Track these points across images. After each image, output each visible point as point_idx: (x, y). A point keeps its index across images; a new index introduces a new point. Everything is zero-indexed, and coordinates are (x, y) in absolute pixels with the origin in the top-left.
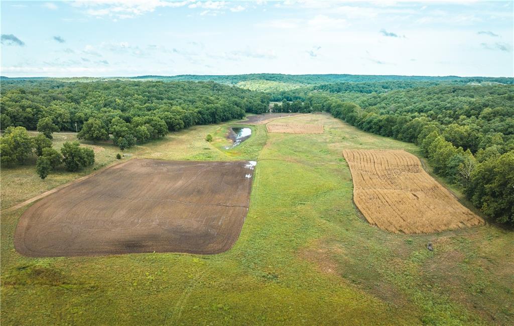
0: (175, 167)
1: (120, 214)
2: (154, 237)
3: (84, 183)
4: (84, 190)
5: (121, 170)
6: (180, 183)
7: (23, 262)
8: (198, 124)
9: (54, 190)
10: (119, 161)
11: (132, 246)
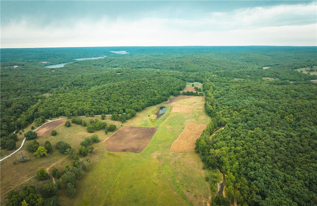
0: (136, 129)
1: (122, 144)
2: (128, 149)
3: (115, 135)
4: (115, 137)
5: (122, 130)
6: (136, 135)
7: (109, 152)
8: (148, 106)
9: (109, 137)
10: (122, 127)
11: (124, 150)
